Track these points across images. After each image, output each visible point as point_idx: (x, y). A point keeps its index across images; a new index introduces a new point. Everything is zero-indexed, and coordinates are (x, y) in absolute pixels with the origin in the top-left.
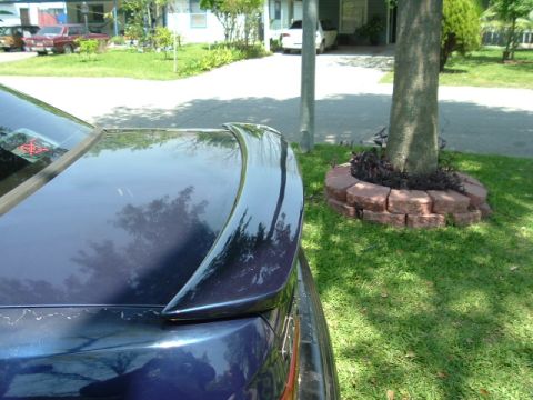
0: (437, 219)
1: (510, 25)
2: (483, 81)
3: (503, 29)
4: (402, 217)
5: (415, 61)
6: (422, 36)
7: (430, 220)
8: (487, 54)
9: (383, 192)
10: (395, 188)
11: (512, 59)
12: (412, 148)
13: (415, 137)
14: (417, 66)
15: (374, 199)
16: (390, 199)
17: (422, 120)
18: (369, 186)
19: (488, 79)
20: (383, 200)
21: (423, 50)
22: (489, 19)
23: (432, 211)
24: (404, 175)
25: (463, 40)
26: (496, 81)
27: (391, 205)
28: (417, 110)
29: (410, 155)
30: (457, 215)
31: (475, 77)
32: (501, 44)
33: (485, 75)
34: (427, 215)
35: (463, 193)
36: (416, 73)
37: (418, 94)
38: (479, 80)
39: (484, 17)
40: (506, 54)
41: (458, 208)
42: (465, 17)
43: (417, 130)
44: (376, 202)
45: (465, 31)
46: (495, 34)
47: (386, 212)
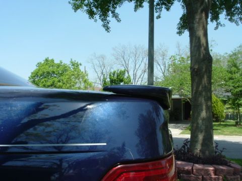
0: (218, 178)
1: (237, 111)
2: (228, 133)
3: (234, 112)
4: (201, 177)
5: (201, 105)
6: (204, 93)
7: (215, 179)
8: (228, 123)
9: (190, 165)
10: (196, 163)
11: (240, 125)
12: (203, 145)
13: (204, 140)
14: (202, 107)
15: (186, 168)
16: (194, 168)
17: (206, 132)
18: (183, 163)
19: (231, 132)
20: (190, 168)
21: (205, 100)
22: (227, 108)
23: (215, 175)
24: (200, 158)
25: (217, 115)
26: (234, 133)
27: (194, 171)
28: (203, 127)
29: (202, 148)
30: (228, 177)
31: (224, 132)
32: (234, 119)
33: (228, 131)
34: (213, 176)
35: (230, 166)
36: (202, 110)
37: (203, 119)
38: (226, 133)
39: (225, 107)
40: (237, 123)
41: (228, 173)
42: (217, 105)
43: (204, 136)
44: (187, 170)
45: (218, 111)
46: (231, 115)
47: (192, 175)
